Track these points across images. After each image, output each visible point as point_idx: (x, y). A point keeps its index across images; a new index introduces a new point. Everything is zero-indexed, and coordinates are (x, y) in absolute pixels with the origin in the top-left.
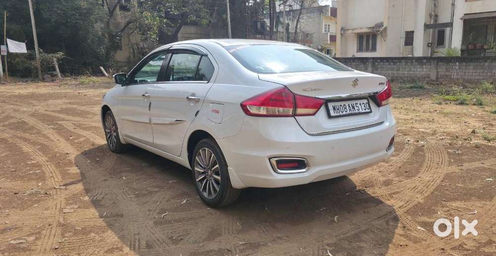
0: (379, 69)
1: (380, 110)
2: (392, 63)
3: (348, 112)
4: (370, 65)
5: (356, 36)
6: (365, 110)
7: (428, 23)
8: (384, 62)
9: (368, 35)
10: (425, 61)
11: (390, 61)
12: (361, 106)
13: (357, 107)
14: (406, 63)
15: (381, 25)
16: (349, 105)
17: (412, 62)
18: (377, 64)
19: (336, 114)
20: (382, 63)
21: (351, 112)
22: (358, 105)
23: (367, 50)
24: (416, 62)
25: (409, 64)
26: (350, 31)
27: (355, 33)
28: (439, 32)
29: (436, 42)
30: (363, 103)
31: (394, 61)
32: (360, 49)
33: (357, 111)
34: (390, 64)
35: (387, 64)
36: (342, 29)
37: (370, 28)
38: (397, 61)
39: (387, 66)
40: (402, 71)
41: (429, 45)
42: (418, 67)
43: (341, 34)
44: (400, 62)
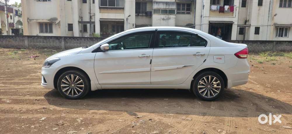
0: (69, 43)
2: (77, 40)
4: (63, 40)
5: (38, 24)
7: (79, 21)
8: (71, 39)
9: (46, 24)
10: (94, 39)
11: (75, 39)
14: (85, 40)
15: (56, 19)
17: (88, 40)
18: (67, 40)
20: (70, 40)
23: (46, 32)
24: (90, 39)
25: (86, 40)
26: (35, 21)
27: (37, 22)
28: (84, 25)
29: (83, 30)
31: (78, 39)
32: (41, 31)
34: (75, 40)
35: (73, 40)
36: (28, 19)
37: (49, 20)
38: (79, 39)
39: (73, 41)
40: (83, 44)
41: (81, 31)
42: (91, 42)
43: (28, 22)
44: (81, 39)
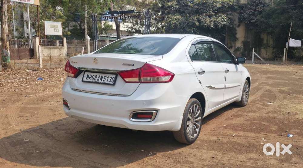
1: (125, 85)
3: (96, 81)
6: (109, 82)
12: (108, 79)
13: (104, 78)
16: (99, 76)
19: (87, 80)
21: (98, 81)
22: (106, 78)
30: (111, 77)
33: (102, 81)
